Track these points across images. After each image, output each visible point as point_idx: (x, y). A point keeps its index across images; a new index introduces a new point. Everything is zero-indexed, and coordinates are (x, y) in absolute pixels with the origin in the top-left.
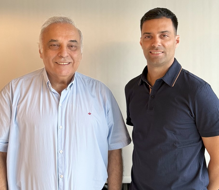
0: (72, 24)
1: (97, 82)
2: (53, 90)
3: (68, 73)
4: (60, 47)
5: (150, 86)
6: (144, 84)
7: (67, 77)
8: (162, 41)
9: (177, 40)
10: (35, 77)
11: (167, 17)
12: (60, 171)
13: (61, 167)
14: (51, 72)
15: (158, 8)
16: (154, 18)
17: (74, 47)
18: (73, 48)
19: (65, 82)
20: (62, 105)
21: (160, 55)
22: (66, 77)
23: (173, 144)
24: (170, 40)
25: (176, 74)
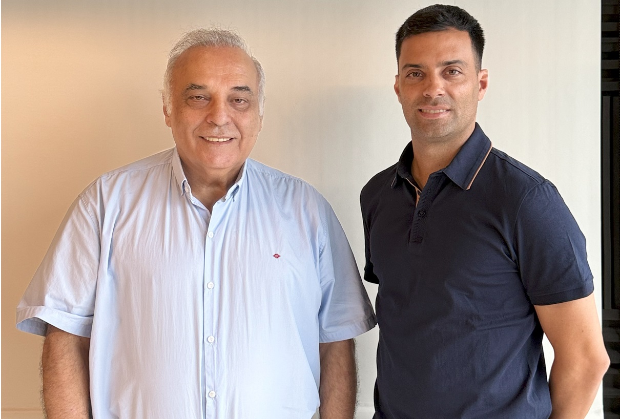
0: (239, 46)
1: (297, 183)
2: (195, 201)
3: (228, 161)
4: (211, 102)
5: (417, 189)
6: (404, 184)
7: (227, 172)
8: (446, 84)
9: (481, 81)
10: (153, 170)
11: (460, 28)
12: (209, 381)
13: (210, 373)
14: (191, 159)
15: (437, 5)
16: (427, 31)
17: (242, 102)
18: (242, 105)
19: (222, 183)
20: (215, 235)
21: (441, 116)
22: (223, 170)
23: (467, 321)
24: (464, 82)
25: (477, 160)
